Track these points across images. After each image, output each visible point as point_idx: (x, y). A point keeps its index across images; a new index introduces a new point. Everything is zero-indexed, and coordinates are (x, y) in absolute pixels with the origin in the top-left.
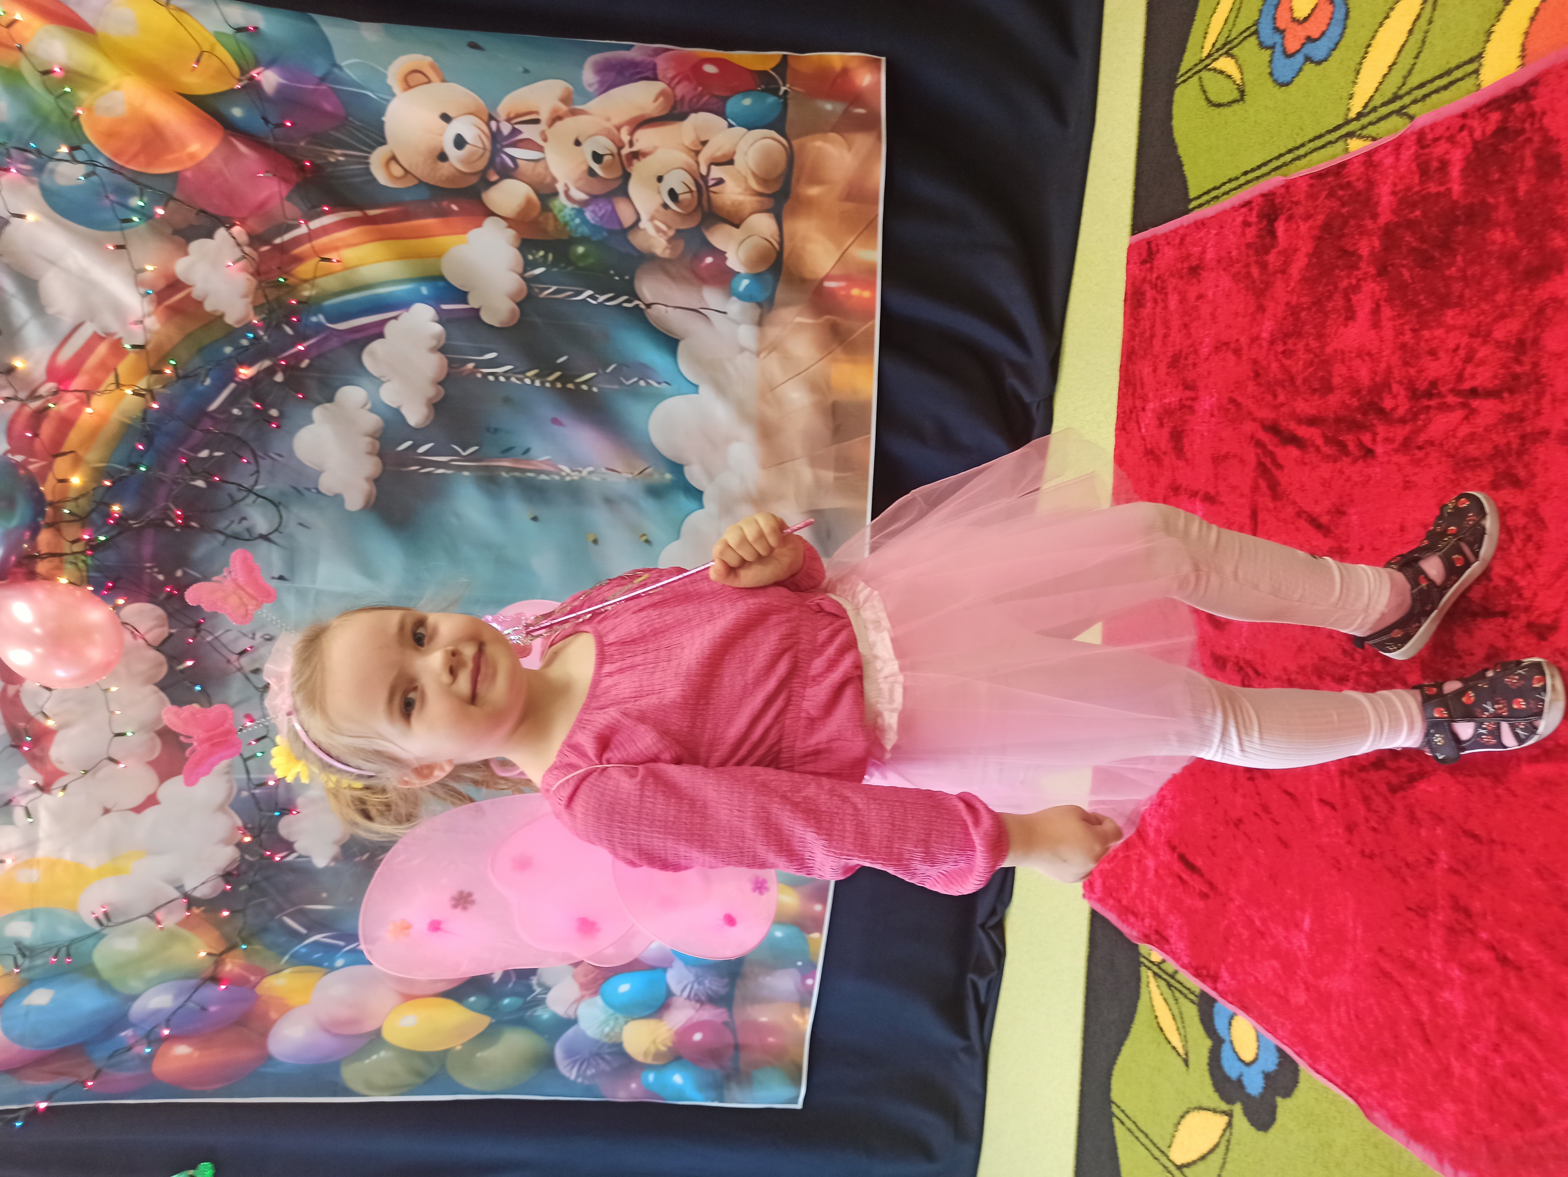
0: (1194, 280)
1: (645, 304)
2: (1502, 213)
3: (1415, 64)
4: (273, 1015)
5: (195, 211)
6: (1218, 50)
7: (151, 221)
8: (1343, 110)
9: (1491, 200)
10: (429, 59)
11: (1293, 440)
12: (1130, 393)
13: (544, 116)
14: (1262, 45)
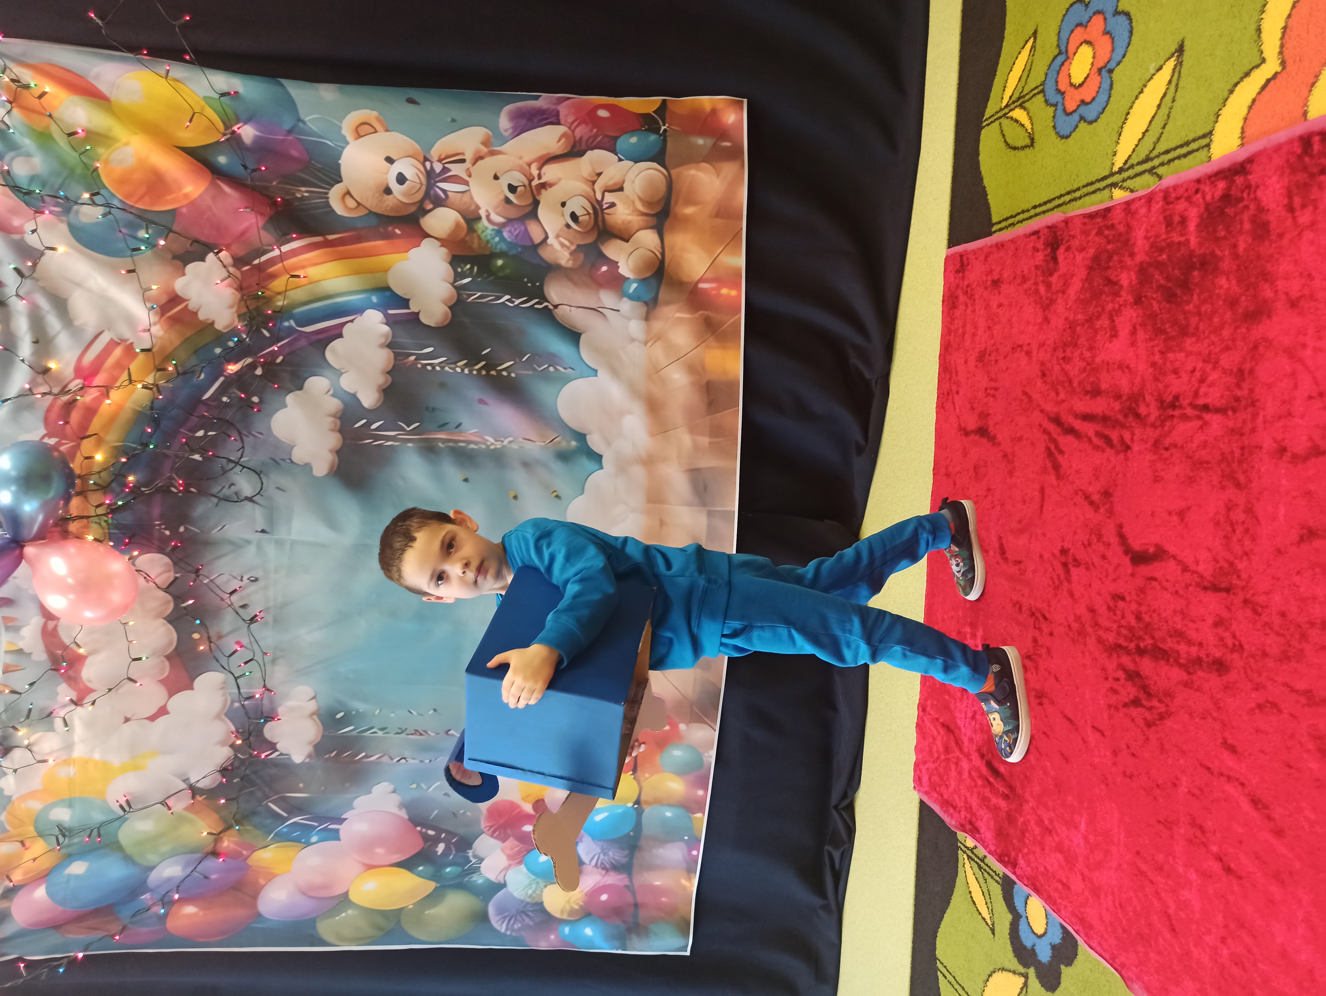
0: (996, 291)
1: (553, 306)
2: (1227, 264)
3: (1162, 133)
4: (262, 881)
5: (190, 241)
6: (1014, 102)
7: (155, 249)
8: (1109, 164)
9: (1219, 253)
10: (375, 113)
11: (1071, 431)
12: (947, 378)
13: (469, 156)
14: (1046, 101)
